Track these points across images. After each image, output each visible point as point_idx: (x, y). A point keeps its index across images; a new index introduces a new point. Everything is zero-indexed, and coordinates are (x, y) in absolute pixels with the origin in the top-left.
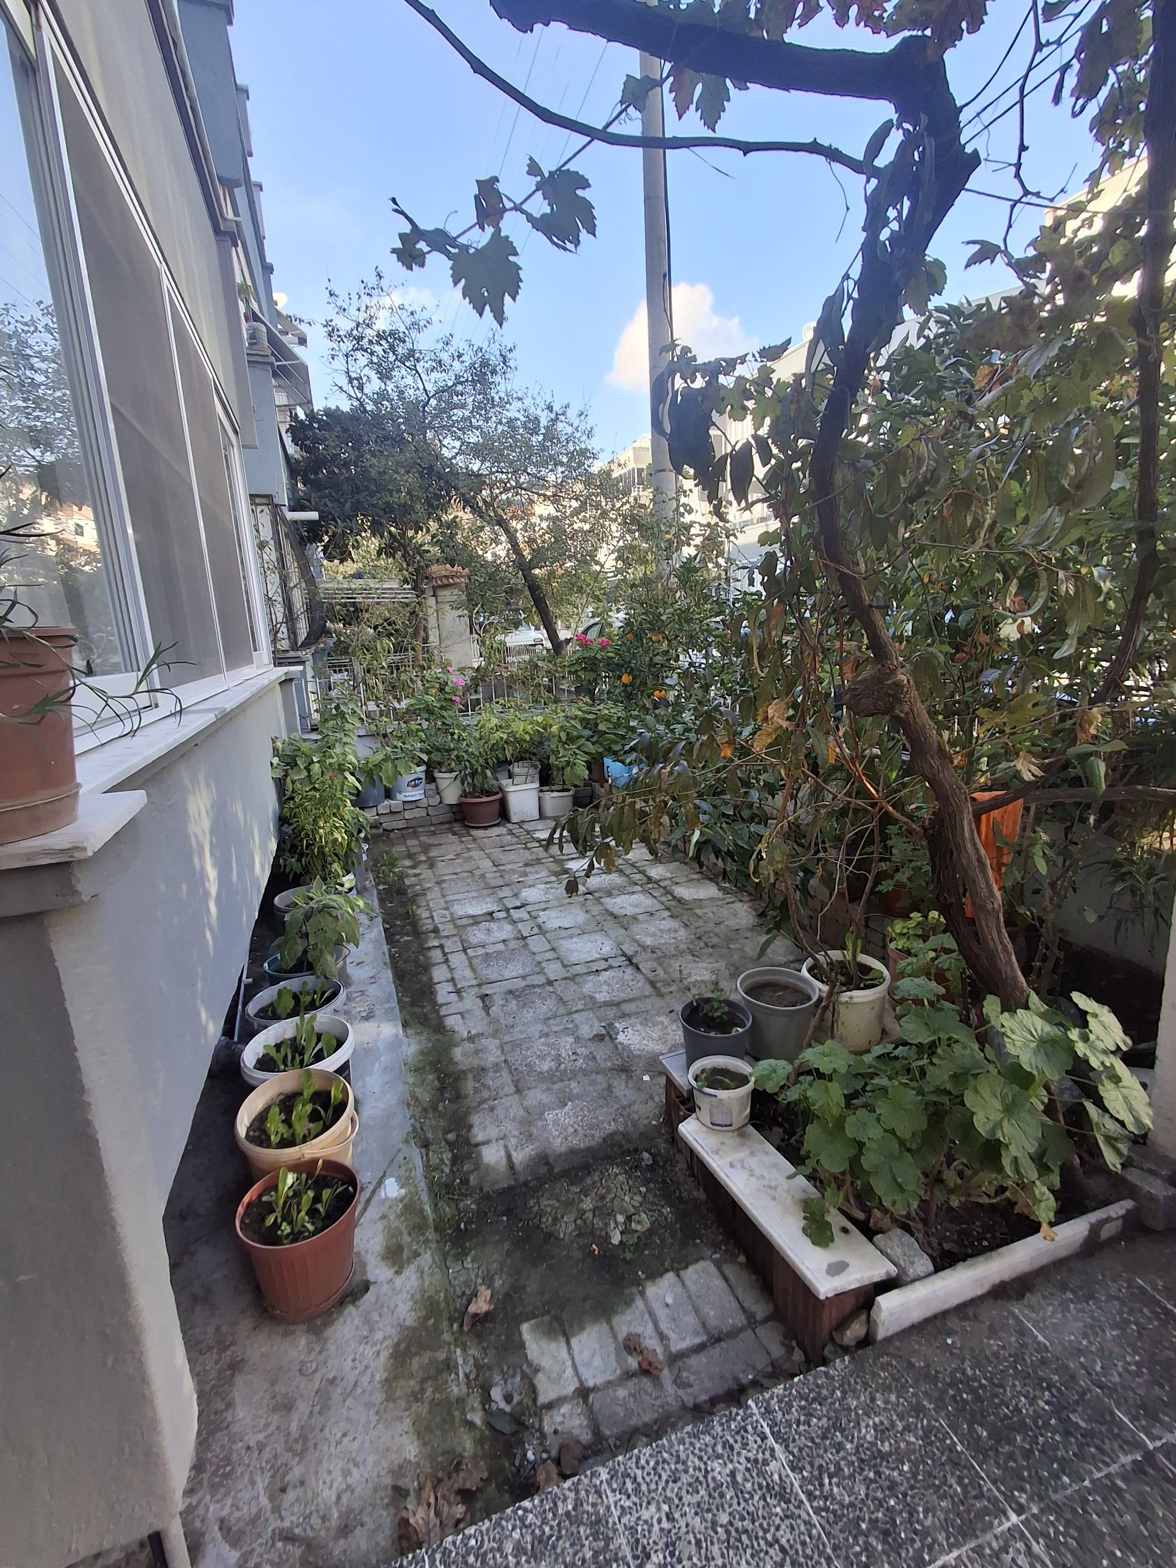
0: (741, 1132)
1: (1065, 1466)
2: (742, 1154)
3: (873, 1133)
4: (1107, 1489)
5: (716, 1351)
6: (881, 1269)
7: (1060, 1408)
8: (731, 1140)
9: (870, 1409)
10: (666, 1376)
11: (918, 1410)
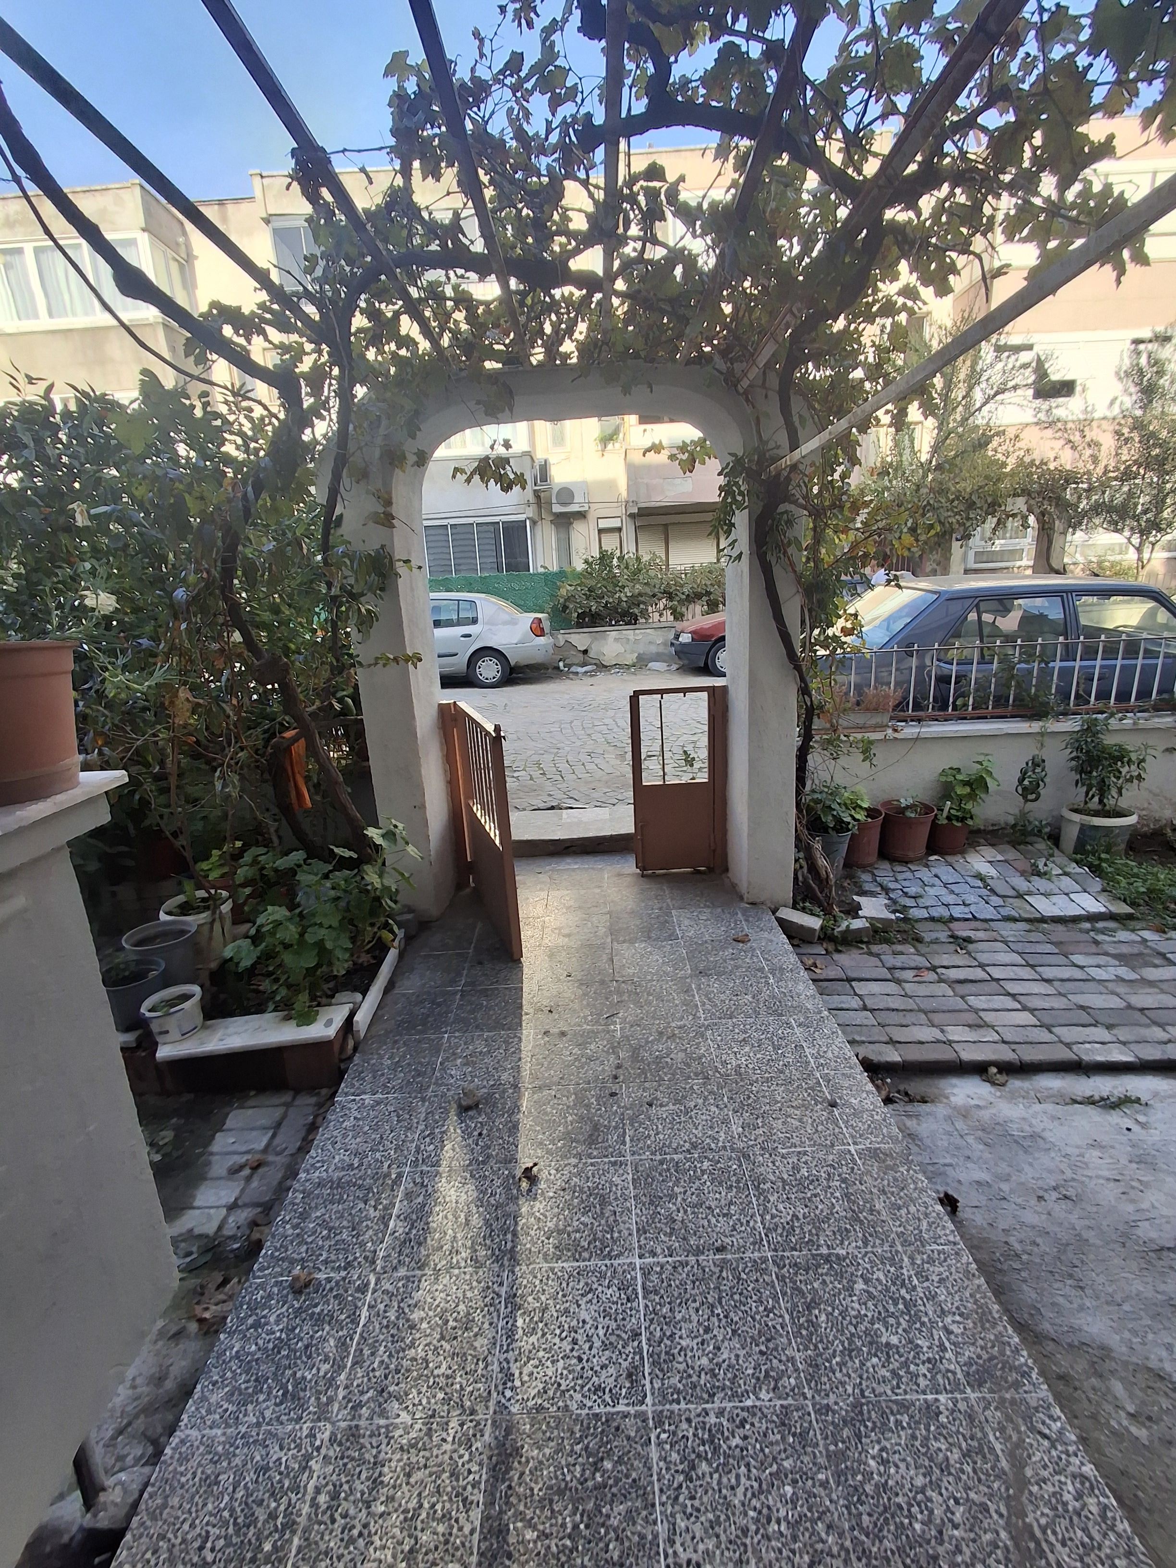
0: (204, 1027)
1: (447, 1013)
2: (219, 1034)
3: (322, 933)
4: (460, 1007)
5: (283, 1129)
6: (345, 1011)
7: (433, 1002)
8: (203, 1034)
9: (381, 1057)
10: (271, 1158)
11: (396, 1042)
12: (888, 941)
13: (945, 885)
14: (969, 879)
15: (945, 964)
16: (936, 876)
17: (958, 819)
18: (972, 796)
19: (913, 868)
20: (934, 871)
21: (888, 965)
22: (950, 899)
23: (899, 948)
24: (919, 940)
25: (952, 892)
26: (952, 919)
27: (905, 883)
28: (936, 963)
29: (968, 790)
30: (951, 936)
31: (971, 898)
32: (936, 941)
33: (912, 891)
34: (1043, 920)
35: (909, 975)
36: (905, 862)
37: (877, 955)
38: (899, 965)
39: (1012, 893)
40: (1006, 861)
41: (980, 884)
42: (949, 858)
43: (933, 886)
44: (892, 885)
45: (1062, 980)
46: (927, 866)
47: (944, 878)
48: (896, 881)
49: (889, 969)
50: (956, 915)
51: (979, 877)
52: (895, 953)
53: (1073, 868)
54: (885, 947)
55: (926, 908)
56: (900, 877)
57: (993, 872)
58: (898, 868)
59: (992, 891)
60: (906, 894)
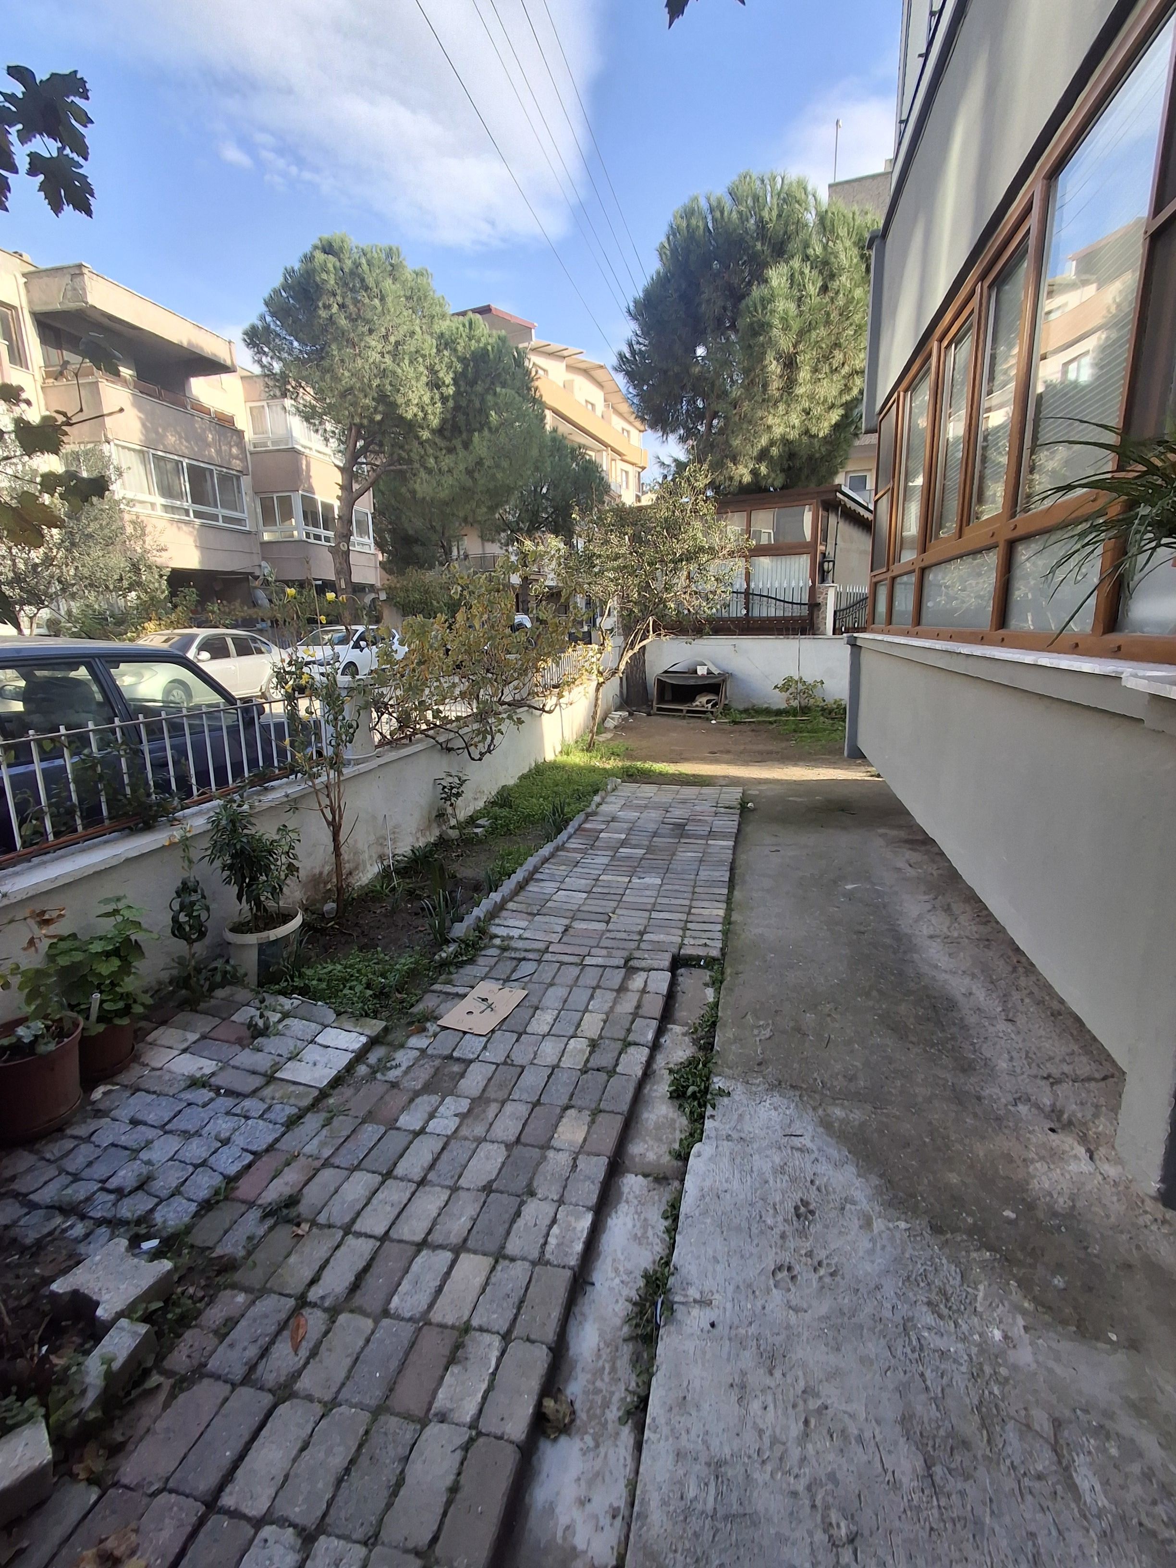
12: (186, 1321)
13: (164, 1129)
14: (188, 1096)
15: (308, 1274)
16: (135, 1122)
17: (120, 1013)
18: (126, 968)
19: (81, 1130)
20: (124, 1114)
21: (238, 1372)
22: (196, 1150)
23: (215, 1315)
24: (228, 1266)
25: (187, 1135)
26: (231, 1180)
27: (100, 1170)
28: (295, 1285)
29: (116, 963)
30: (265, 1216)
31: (224, 1126)
32: (253, 1244)
33: (126, 1176)
34: (323, 1094)
35: (282, 1353)
36: (58, 1130)
37: (199, 1372)
38: (253, 1352)
39: (258, 1081)
40: (204, 1037)
41: (206, 1094)
42: (126, 1078)
43: (148, 1143)
44: (80, 1191)
45: (432, 1167)
46: (99, 1113)
47: (151, 1118)
48: (76, 1178)
49: (247, 1380)
50: (232, 1170)
51: (195, 1083)
52: (223, 1332)
53: (287, 1003)
54: (190, 1336)
55: (176, 1192)
56: (74, 1164)
57: (208, 1066)
58: (53, 1150)
59: (230, 1093)
60: (120, 1193)
